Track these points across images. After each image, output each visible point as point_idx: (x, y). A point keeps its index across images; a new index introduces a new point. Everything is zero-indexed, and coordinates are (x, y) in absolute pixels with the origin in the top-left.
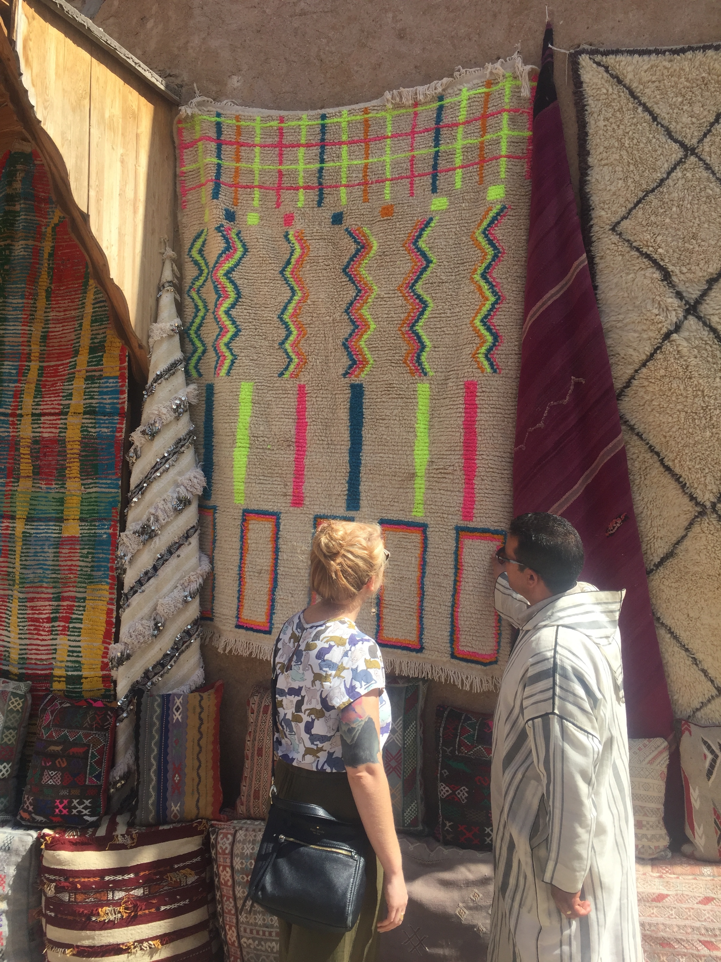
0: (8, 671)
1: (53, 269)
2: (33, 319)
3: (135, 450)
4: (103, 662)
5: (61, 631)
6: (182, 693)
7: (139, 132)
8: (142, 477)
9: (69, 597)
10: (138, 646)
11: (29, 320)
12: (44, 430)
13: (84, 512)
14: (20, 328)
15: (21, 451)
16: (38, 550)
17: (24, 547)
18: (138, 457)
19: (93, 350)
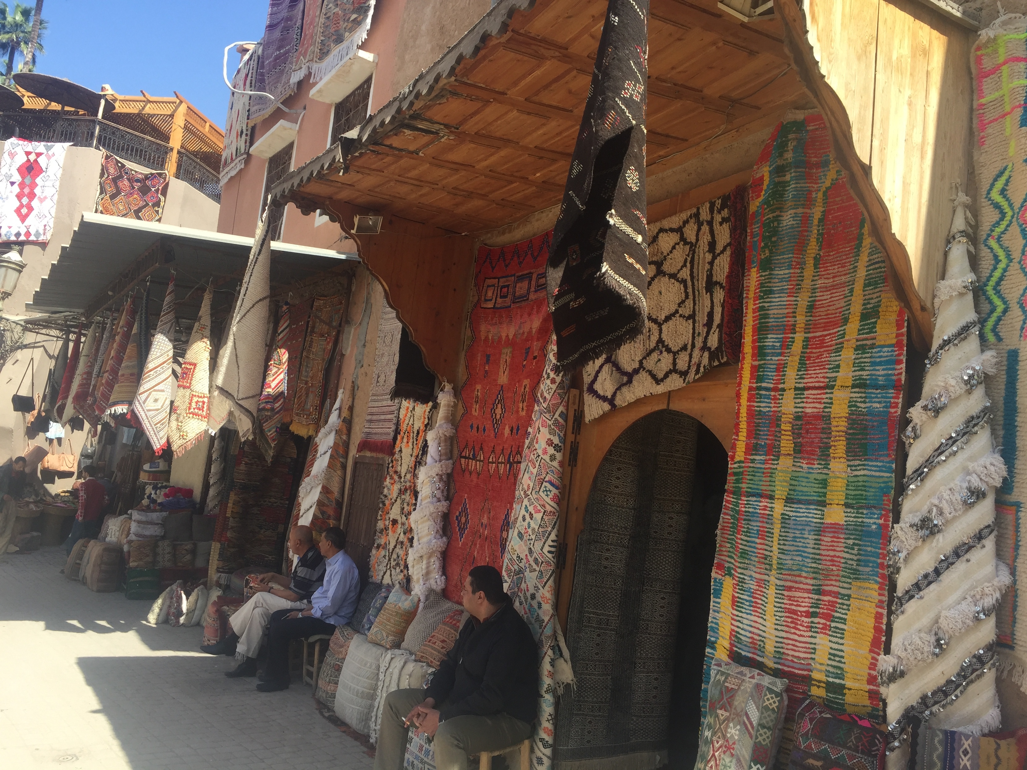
0: (762, 663)
1: (822, 235)
2: (799, 289)
3: (914, 429)
4: (869, 674)
5: (822, 629)
6: (970, 733)
7: (929, 69)
8: (922, 460)
9: (830, 591)
10: (914, 663)
11: (796, 290)
12: (807, 405)
13: (850, 497)
14: (785, 299)
15: (782, 427)
16: (797, 535)
17: (783, 530)
18: (916, 437)
19: (864, 317)
